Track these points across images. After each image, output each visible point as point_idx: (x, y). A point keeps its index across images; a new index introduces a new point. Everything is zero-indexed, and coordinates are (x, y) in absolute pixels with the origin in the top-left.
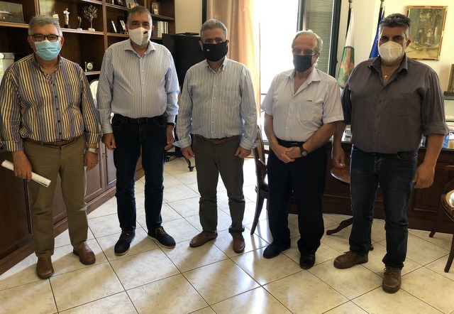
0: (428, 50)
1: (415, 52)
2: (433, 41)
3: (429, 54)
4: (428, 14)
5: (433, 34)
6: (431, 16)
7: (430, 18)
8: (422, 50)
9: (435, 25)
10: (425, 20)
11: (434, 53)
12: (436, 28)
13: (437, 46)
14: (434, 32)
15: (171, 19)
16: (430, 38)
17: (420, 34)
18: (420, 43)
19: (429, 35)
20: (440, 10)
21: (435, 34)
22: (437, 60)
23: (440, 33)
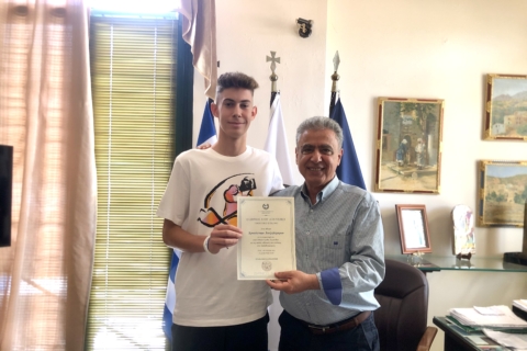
0: (420, 175)
1: (398, 179)
2: (426, 160)
3: (423, 182)
4: (414, 112)
5: (426, 148)
6: (420, 115)
7: (418, 120)
8: (409, 175)
9: (428, 131)
10: (410, 122)
11: (431, 181)
12: (430, 137)
13: (434, 168)
14: (427, 144)
16: (422, 155)
17: (404, 147)
18: (406, 162)
19: (419, 148)
20: (432, 105)
21: (430, 147)
22: (437, 193)
23: (437, 146)
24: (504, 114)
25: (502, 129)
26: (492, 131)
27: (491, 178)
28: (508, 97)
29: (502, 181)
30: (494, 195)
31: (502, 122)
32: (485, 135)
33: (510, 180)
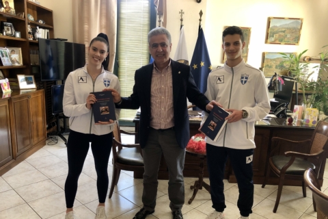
13: (245, 55)
15: (51, 27)
20: (247, 30)
23: (247, 46)
24: (274, 33)
25: (273, 39)
26: (269, 41)
27: (267, 59)
28: (276, 27)
29: (271, 60)
30: (268, 65)
31: (273, 37)
32: (266, 42)
33: (274, 60)
